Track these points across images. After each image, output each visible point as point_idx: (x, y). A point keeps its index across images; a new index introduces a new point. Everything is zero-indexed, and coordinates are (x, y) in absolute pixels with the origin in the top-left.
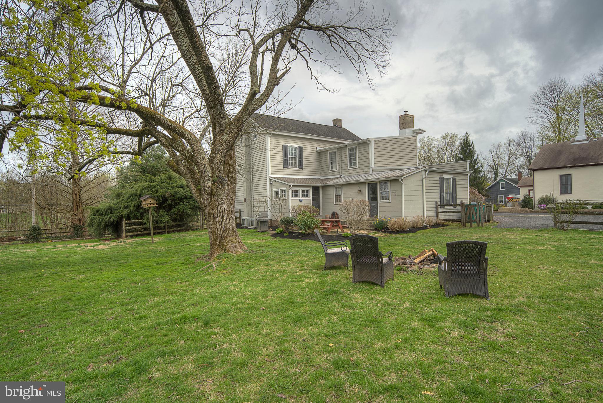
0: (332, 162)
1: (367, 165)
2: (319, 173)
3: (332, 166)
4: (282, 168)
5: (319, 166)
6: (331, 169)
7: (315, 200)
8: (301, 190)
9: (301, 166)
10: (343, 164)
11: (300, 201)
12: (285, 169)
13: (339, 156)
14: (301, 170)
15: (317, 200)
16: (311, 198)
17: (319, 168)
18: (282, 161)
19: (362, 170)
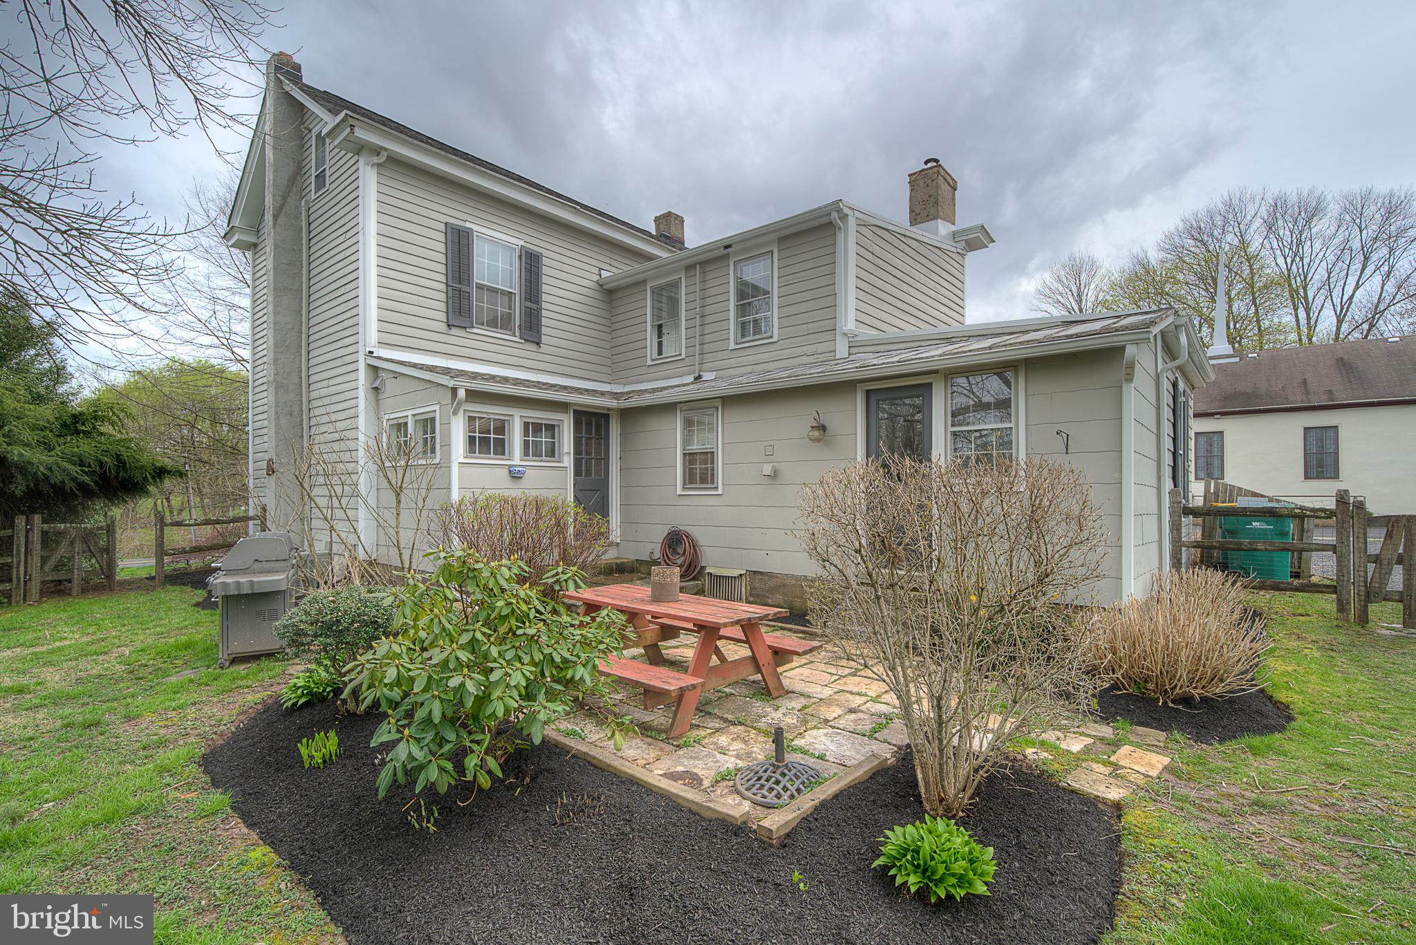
0: (660, 327)
1: (827, 324)
2: (608, 370)
3: (660, 344)
4: (442, 327)
5: (608, 345)
6: (655, 355)
7: (588, 474)
8: (517, 419)
9: (531, 329)
10: (708, 329)
11: (515, 476)
12: (454, 331)
13: (692, 297)
14: (533, 347)
15: (598, 472)
16: (568, 461)
17: (608, 353)
18: (443, 297)
19: (799, 351)
